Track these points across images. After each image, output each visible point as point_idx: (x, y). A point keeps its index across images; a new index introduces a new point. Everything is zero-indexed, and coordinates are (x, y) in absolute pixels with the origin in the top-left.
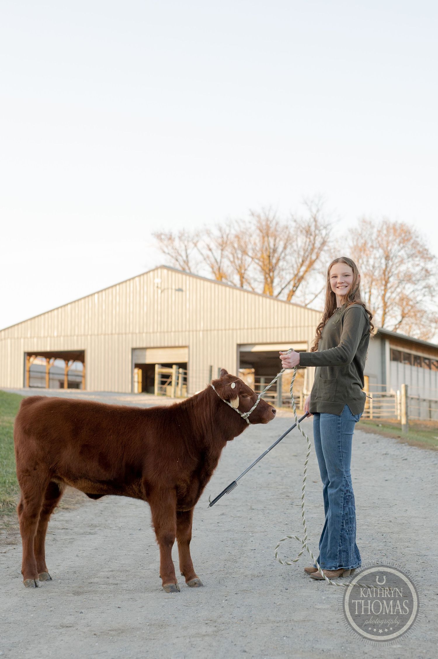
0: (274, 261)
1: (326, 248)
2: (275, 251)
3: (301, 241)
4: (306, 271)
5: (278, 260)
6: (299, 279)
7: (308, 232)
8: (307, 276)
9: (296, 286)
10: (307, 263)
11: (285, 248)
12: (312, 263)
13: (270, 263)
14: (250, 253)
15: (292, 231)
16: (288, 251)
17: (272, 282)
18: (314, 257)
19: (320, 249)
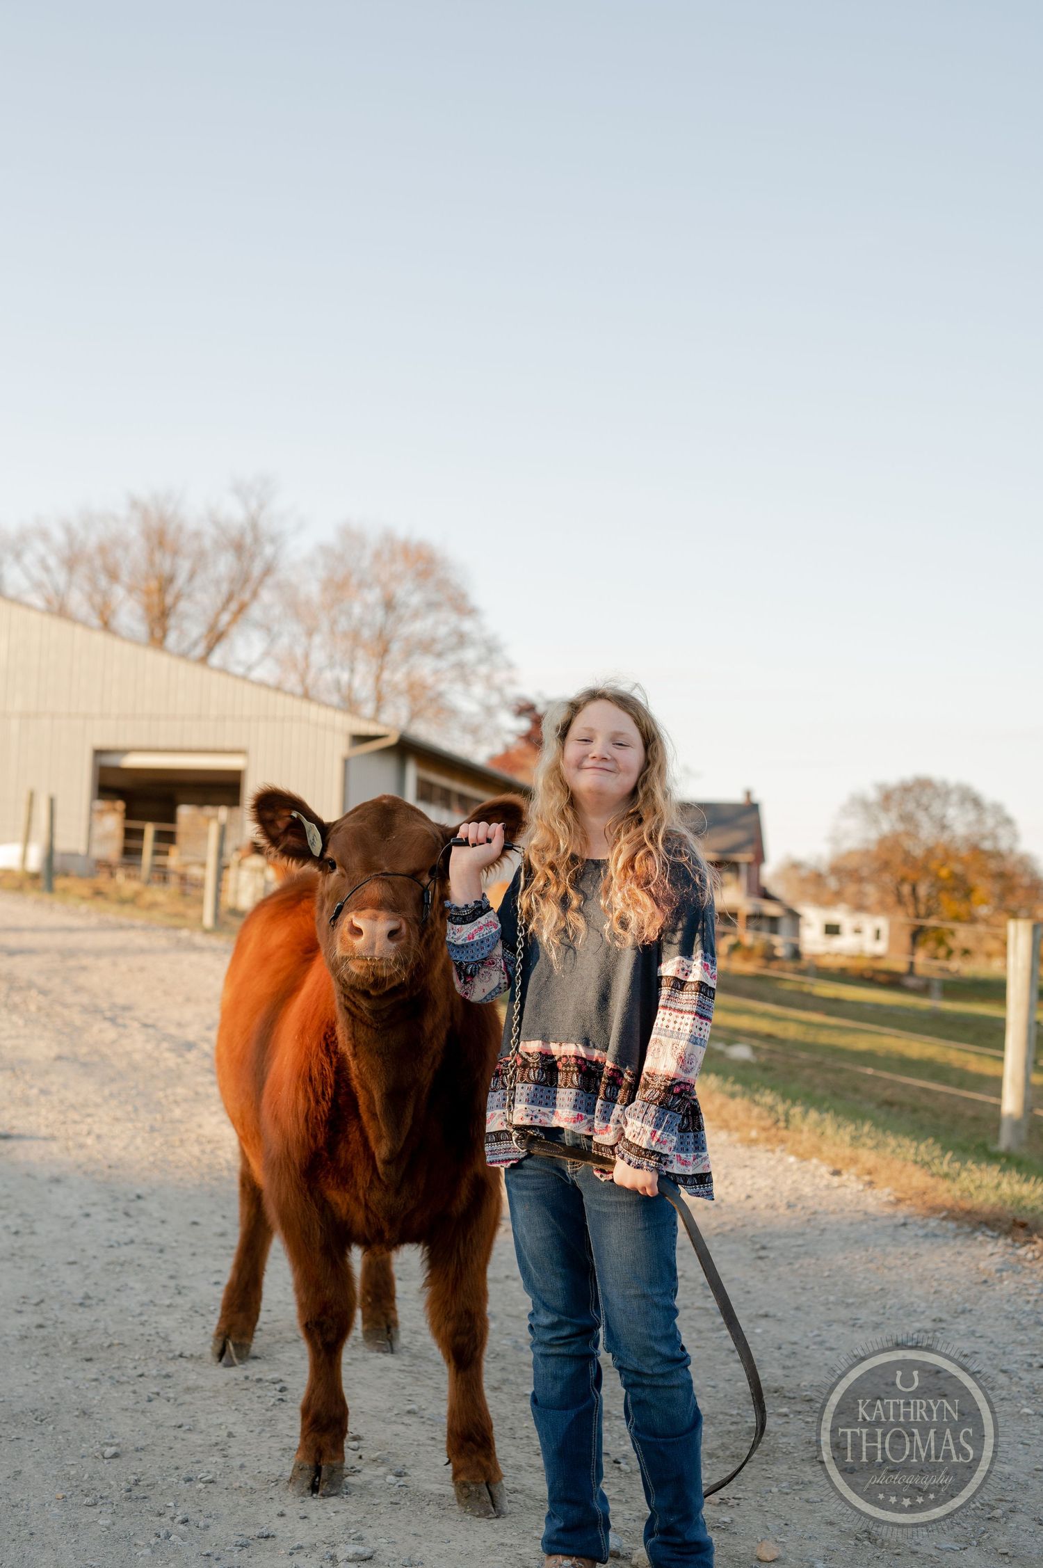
0: (169, 600)
1: (270, 581)
2: (171, 580)
3: (224, 565)
4: (230, 624)
5: (178, 597)
6: (216, 637)
7: (238, 548)
8: (234, 631)
9: (210, 649)
10: (234, 606)
11: (191, 577)
12: (242, 608)
13: (162, 600)
14: (125, 576)
15: (207, 543)
16: (198, 581)
17: (164, 636)
18: (246, 596)
19: (261, 582)
